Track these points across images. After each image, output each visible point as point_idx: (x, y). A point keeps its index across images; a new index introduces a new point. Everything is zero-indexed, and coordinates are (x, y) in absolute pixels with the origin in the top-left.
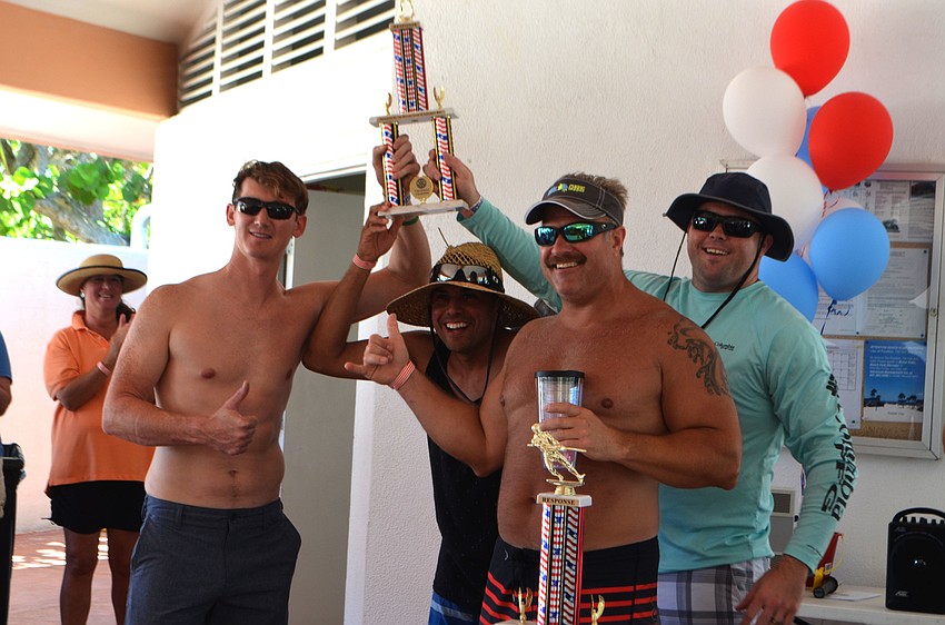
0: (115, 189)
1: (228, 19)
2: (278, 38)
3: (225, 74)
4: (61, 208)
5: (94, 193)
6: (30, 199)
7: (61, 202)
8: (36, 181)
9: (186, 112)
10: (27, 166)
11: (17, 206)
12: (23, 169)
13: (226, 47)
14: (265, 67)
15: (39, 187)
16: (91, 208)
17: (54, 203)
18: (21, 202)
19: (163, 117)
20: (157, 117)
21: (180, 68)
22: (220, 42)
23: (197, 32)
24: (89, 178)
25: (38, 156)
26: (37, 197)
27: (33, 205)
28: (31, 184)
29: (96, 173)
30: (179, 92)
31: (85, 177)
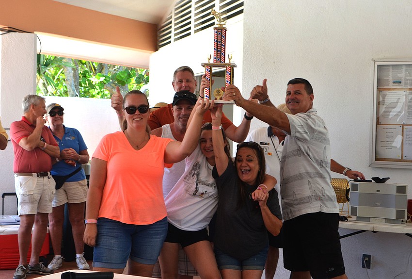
0: (133, 80)
1: (176, 14)
2: (196, 20)
3: (176, 35)
4: (113, 87)
5: (125, 82)
6: (102, 84)
7: (113, 85)
8: (104, 78)
9: (161, 49)
10: (101, 72)
11: (97, 87)
12: (99, 74)
13: (176, 24)
14: (192, 31)
15: (105, 80)
16: (124, 87)
17: (111, 85)
18: (99, 86)
19: (152, 52)
20: (151, 52)
21: (158, 33)
22: (173, 23)
23: (164, 20)
24: (124, 76)
25: (104, 68)
26: (105, 84)
27: (103, 86)
28: (102, 79)
29: (126, 74)
30: (158, 42)
31: (122, 76)
